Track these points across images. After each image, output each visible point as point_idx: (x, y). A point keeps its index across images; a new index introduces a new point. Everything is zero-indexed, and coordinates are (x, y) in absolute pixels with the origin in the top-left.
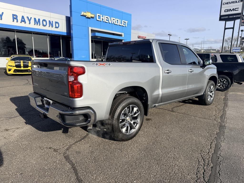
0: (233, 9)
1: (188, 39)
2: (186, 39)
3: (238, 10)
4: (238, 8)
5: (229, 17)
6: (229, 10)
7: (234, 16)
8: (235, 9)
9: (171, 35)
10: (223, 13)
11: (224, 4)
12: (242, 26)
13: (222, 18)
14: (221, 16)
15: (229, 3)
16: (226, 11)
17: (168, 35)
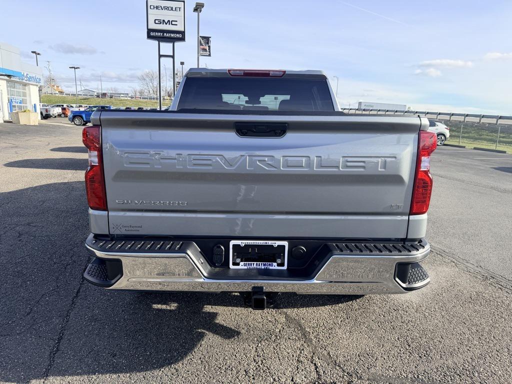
0: (169, 21)
1: (77, 68)
2: (72, 68)
3: (177, 25)
4: (177, 21)
5: (163, 34)
6: (162, 21)
7: (172, 35)
8: (172, 21)
9: (39, 54)
10: (153, 26)
11: (152, 7)
12: (202, 55)
13: (152, 34)
14: (149, 31)
15: (160, 8)
16: (157, 22)
17: (33, 52)
